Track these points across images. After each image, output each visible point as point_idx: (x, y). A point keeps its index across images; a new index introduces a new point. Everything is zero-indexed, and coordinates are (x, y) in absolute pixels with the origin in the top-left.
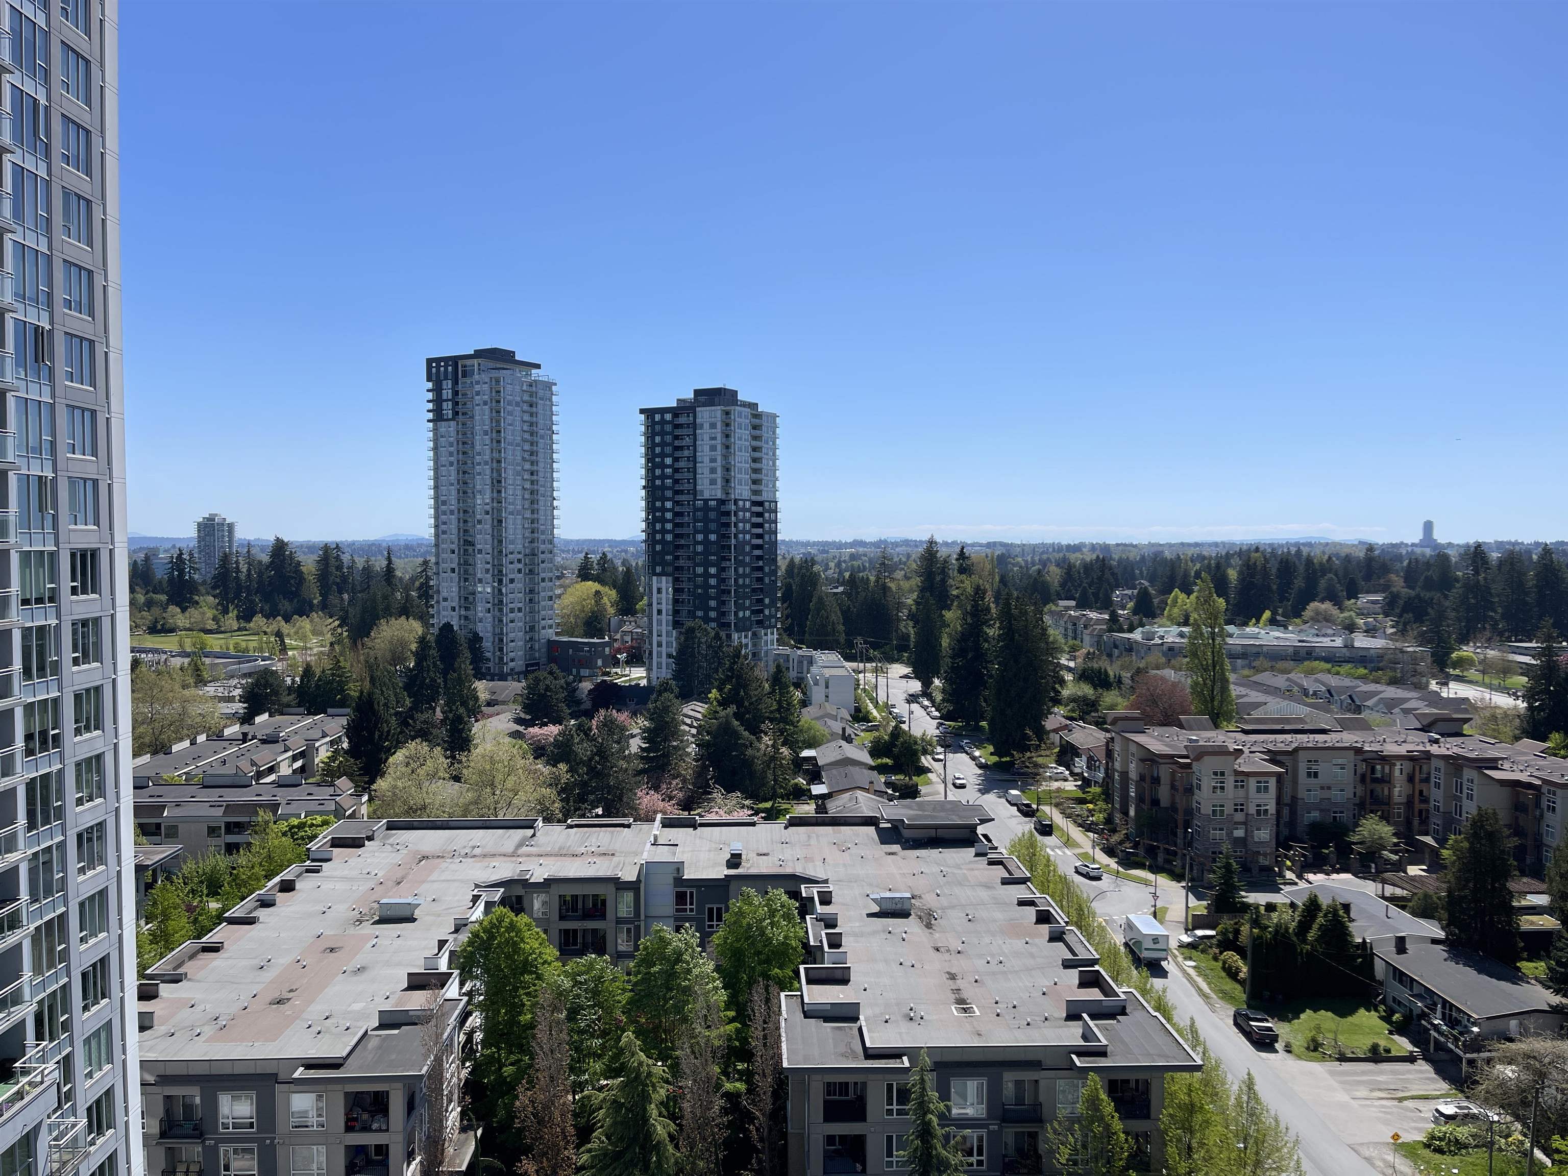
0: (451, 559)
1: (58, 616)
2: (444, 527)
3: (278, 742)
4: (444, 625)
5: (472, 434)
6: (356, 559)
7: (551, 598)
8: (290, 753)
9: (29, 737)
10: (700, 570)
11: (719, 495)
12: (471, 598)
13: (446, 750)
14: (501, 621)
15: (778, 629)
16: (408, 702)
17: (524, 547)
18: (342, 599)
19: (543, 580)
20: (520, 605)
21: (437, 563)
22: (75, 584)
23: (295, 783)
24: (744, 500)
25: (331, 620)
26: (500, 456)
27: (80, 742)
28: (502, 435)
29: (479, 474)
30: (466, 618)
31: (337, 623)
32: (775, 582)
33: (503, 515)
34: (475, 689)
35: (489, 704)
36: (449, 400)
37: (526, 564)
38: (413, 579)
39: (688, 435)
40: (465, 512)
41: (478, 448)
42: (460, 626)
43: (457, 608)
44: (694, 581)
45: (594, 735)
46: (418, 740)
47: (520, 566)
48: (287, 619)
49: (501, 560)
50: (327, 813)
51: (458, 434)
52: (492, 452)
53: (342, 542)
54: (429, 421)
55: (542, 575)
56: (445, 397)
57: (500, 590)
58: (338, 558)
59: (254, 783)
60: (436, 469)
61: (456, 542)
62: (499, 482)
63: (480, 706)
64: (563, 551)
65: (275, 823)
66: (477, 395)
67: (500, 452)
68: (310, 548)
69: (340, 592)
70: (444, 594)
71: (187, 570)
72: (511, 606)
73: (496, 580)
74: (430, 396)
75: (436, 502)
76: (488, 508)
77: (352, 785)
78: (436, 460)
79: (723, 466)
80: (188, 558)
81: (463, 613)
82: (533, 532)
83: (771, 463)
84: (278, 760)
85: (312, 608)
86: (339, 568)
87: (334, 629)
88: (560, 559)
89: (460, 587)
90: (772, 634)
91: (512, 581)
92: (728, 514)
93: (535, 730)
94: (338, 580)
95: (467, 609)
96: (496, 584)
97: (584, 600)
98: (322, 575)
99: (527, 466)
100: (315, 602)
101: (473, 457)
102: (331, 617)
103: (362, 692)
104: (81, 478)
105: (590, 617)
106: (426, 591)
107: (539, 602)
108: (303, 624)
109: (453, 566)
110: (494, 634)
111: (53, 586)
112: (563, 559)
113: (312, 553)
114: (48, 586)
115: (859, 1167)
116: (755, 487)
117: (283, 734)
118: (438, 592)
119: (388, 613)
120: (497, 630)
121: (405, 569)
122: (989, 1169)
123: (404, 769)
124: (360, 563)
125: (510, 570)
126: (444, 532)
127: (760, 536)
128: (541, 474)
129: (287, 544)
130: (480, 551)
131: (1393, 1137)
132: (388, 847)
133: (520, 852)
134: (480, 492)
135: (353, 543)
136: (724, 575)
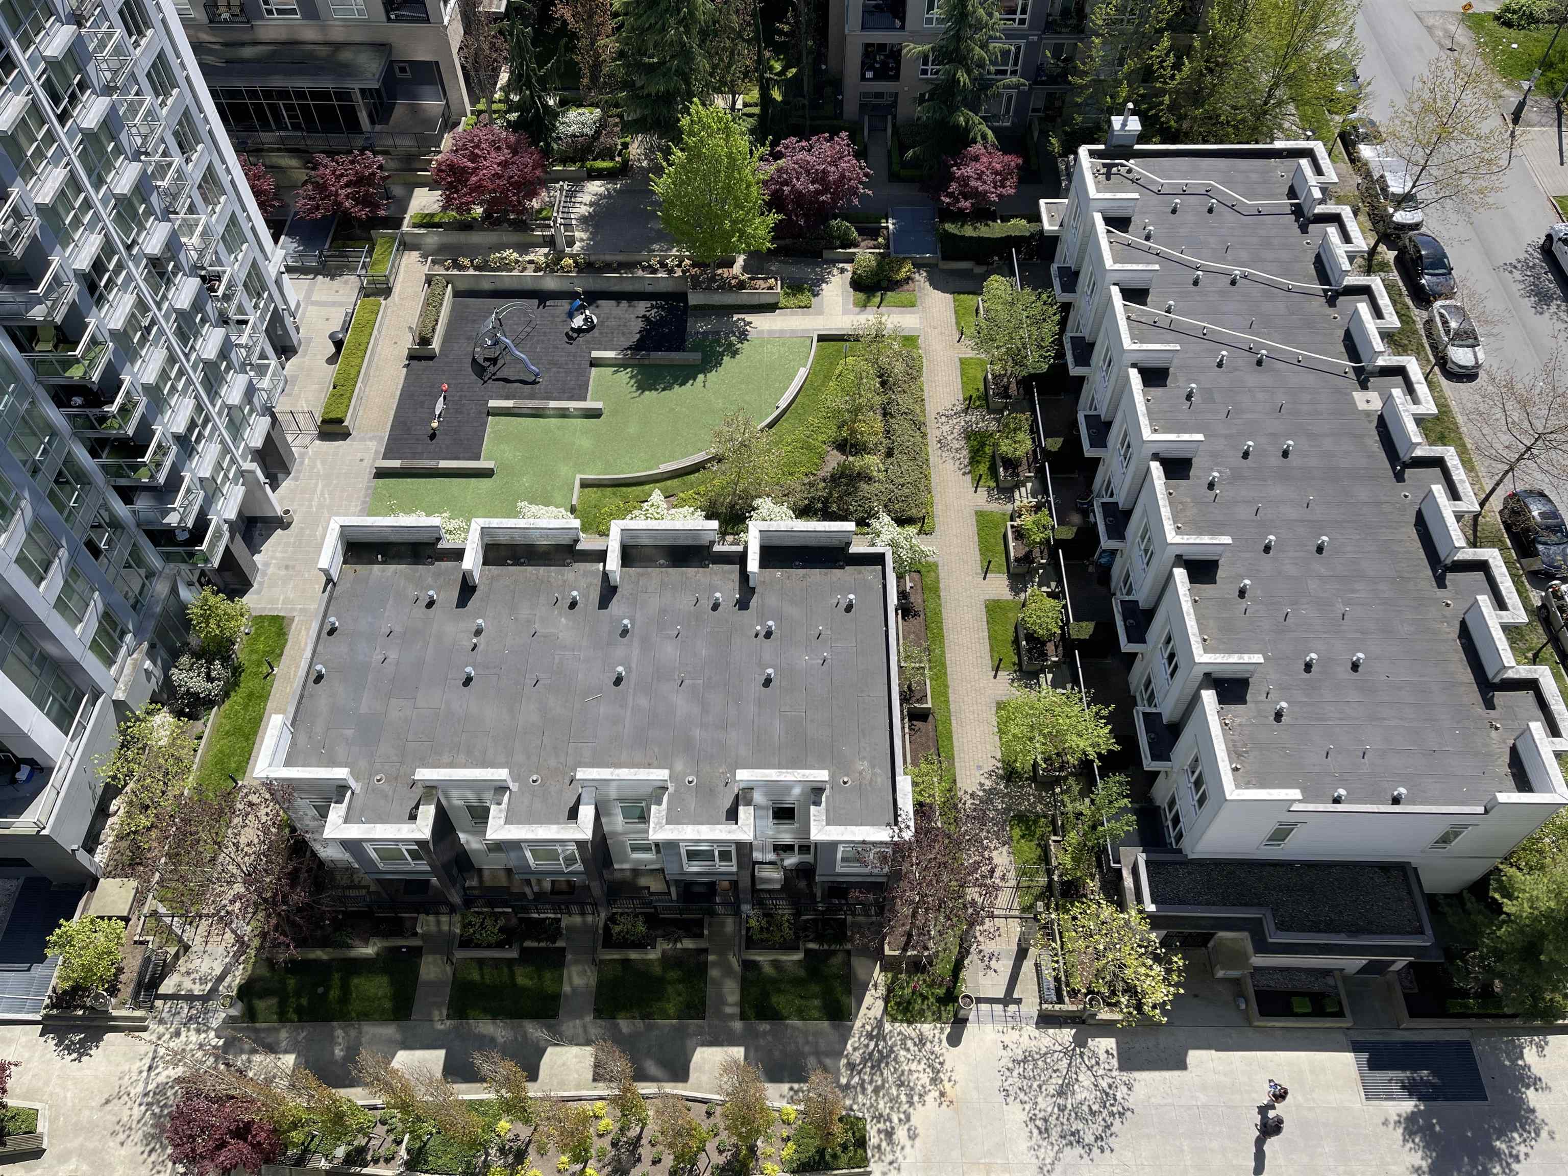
115: (898, 23)
122: (1031, 27)
131: (1464, 7)
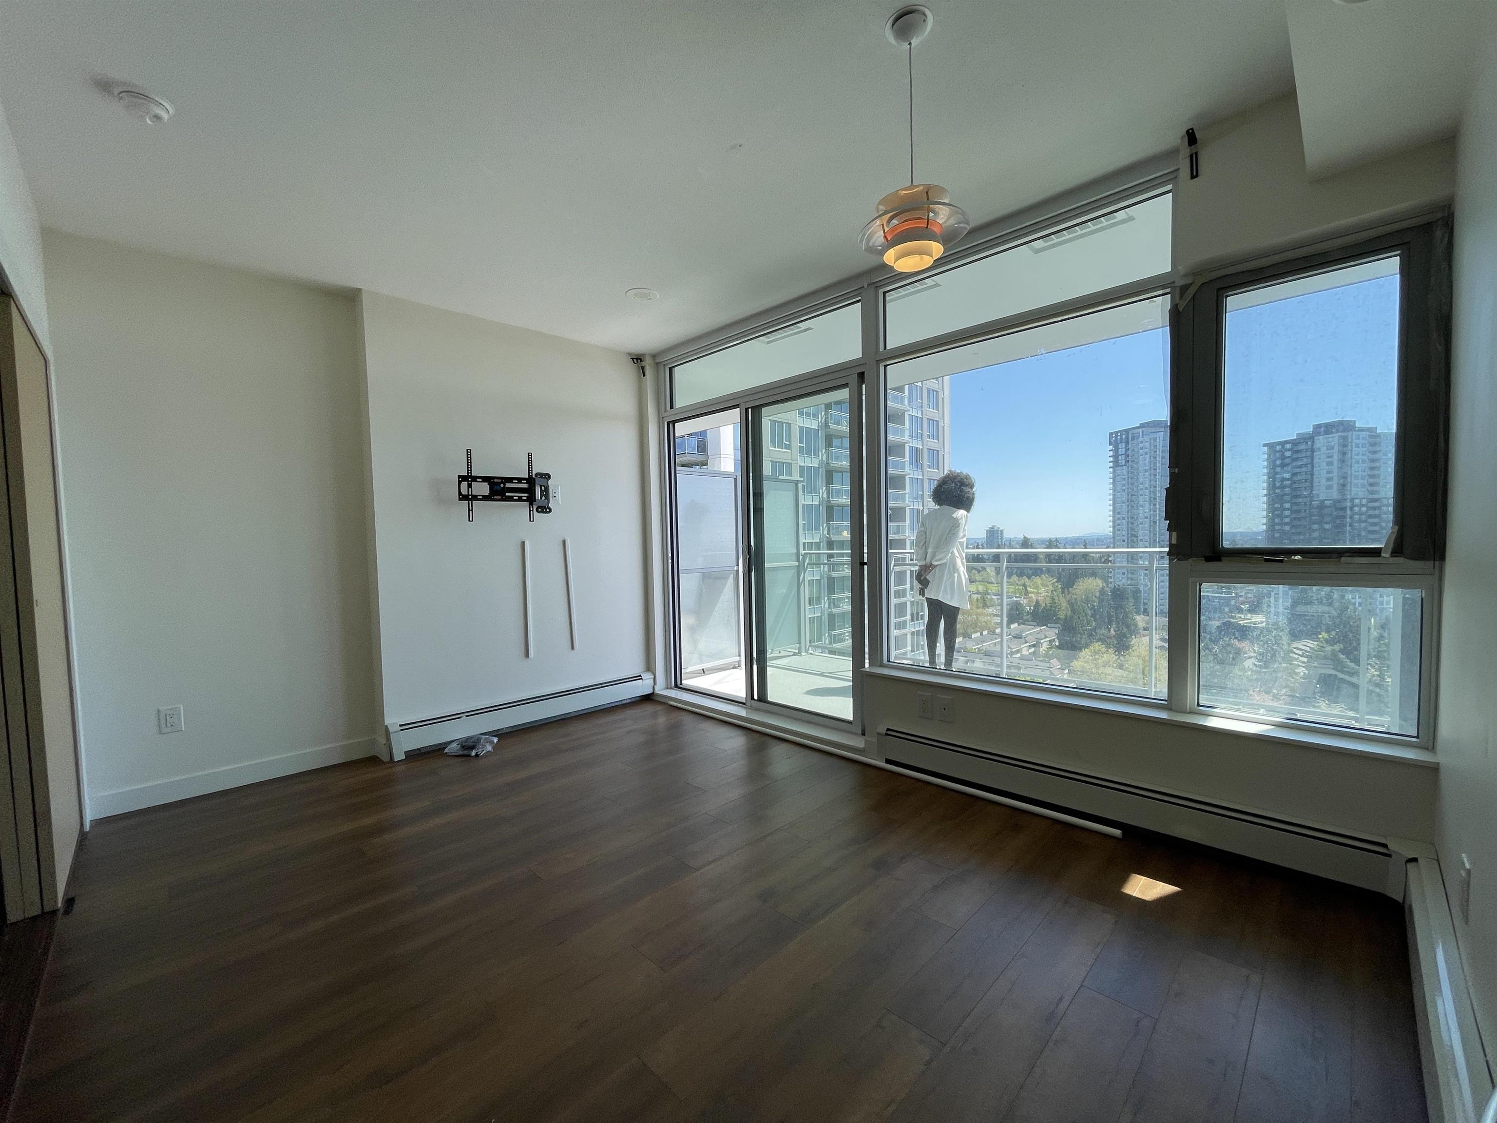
2: (1119, 527)
3: (1022, 638)
4: (1117, 583)
5: (1138, 472)
8: (1028, 644)
9: (912, 615)
11: (1335, 496)
13: (1116, 651)
16: (1094, 624)
24: (1361, 499)
25: (1052, 579)
26: (1156, 484)
29: (1142, 495)
30: (1132, 579)
31: (1055, 580)
33: (1157, 519)
34: (1135, 620)
35: (1144, 629)
36: (1123, 454)
38: (1100, 557)
39: (1306, 457)
40: (1132, 517)
41: (1141, 480)
42: (1127, 584)
43: (1126, 573)
46: (1100, 643)
48: (1029, 577)
51: (1128, 474)
52: (1150, 482)
53: (1060, 538)
54: (1110, 467)
56: (1120, 453)
60: (1114, 495)
61: (1126, 536)
62: (1155, 499)
63: (1138, 629)
66: (1141, 449)
67: (1156, 481)
68: (1042, 541)
74: (1112, 454)
75: (1114, 513)
76: (1146, 515)
78: (1114, 489)
79: (1339, 476)
81: (1129, 576)
84: (1022, 647)
85: (1042, 572)
87: (1054, 583)
89: (1128, 561)
92: (1344, 509)
94: (1057, 558)
95: (1132, 573)
100: (1044, 569)
101: (1138, 486)
102: (1052, 577)
103: (1066, 616)
108: (1037, 581)
113: (1044, 544)
116: (1371, 488)
117: (1025, 634)
119: (1084, 575)
123: (1090, 657)
126: (1119, 530)
129: (1029, 539)
130: (1141, 540)
134: (1142, 506)
135: (1066, 538)
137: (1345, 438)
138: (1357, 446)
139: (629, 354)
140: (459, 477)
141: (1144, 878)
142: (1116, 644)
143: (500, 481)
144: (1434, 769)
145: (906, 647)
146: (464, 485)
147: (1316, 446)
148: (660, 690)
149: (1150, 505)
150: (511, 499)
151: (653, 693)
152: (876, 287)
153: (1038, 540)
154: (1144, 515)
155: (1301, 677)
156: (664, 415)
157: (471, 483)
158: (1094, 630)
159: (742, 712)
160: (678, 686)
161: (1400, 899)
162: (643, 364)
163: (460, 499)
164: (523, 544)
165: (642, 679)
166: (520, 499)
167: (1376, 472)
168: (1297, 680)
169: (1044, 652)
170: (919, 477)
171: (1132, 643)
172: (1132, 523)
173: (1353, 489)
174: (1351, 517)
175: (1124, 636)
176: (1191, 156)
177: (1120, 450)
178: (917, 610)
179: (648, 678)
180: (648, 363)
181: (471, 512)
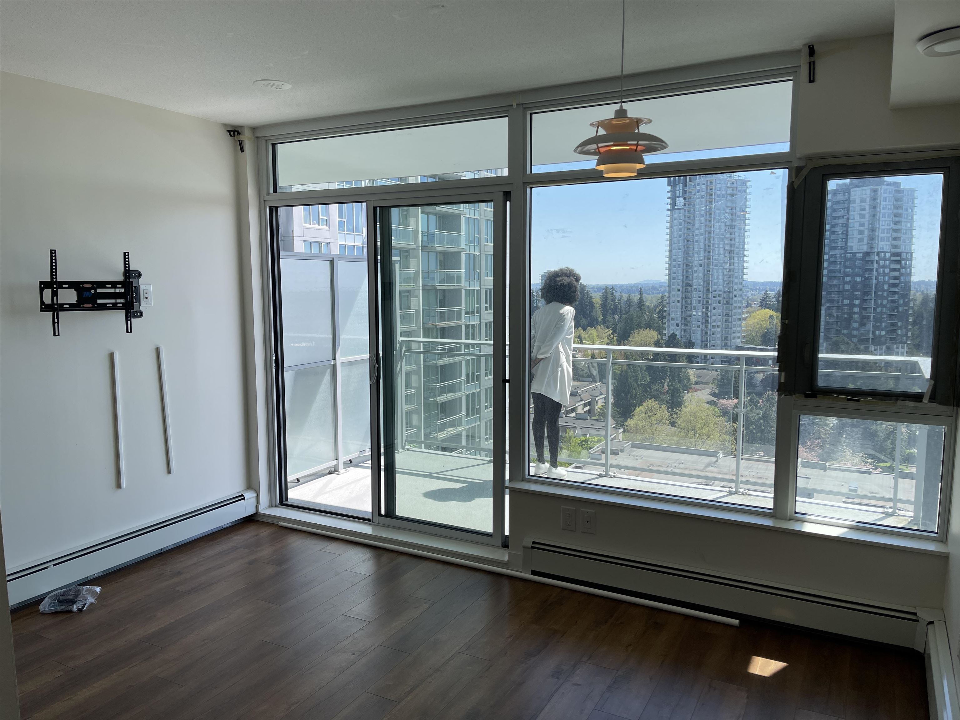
0: (677, 295)
1: (480, 321)
2: (674, 275)
3: (577, 395)
4: (672, 335)
5: (694, 217)
6: (624, 295)
7: (739, 320)
8: (583, 402)
9: (467, 375)
10: (847, 302)
11: (865, 248)
12: (688, 318)
13: (668, 408)
14: (706, 333)
15: (908, 344)
16: (648, 379)
17: (723, 286)
18: (614, 318)
19: (735, 308)
20: (719, 323)
21: (669, 297)
22: (487, 305)
23: (584, 418)
24: (885, 252)
25: (608, 330)
26: (711, 230)
27: (487, 380)
28: (713, 216)
29: (697, 241)
30: (685, 331)
31: (611, 332)
32: (907, 311)
33: (711, 267)
34: (688, 373)
35: (697, 383)
36: (681, 197)
37: (724, 298)
38: (656, 307)
39: (843, 209)
40: (687, 265)
41: (697, 225)
42: (681, 335)
43: (680, 325)
44: (842, 310)
45: (760, 406)
46: (653, 400)
47: (720, 299)
48: (584, 330)
49: (707, 295)
50: (601, 436)
51: (685, 218)
52: (706, 228)
53: (616, 285)
54: (668, 210)
55: (735, 305)
56: (678, 195)
57: (707, 314)
58: (612, 294)
59: (564, 416)
60: (671, 240)
61: (681, 284)
62: (709, 246)
63: (690, 384)
64: (752, 289)
65: (574, 437)
66: (698, 192)
67: (711, 227)
68: (598, 289)
69: (613, 314)
70: (673, 316)
71: (535, 301)
72: (714, 324)
73: (704, 307)
74: (669, 195)
75: (670, 260)
76: (701, 262)
77: (615, 422)
78: (671, 234)
79: (869, 229)
80: (536, 294)
81: (683, 327)
82: (729, 277)
83: (909, 225)
84: (577, 405)
85: (598, 323)
86: (613, 300)
87: (609, 335)
88: (750, 295)
89: (682, 312)
90: (903, 348)
91: (714, 308)
92: (872, 262)
93: (724, 401)
94: (612, 307)
95: (686, 325)
96: (704, 310)
97: (762, 321)
98: (602, 304)
99: (728, 235)
100: (599, 319)
101: (694, 231)
102: (608, 328)
103: (622, 371)
104: (490, 254)
105: (766, 333)
106: (662, 314)
107: (731, 322)
108: (592, 332)
109: (678, 299)
110: (702, 341)
111: (478, 306)
112: (752, 294)
113: (600, 292)
114: (476, 306)
116: (894, 243)
117: (580, 391)
118: (669, 314)
119: (639, 326)
120: (704, 339)
121: (651, 301)
123: (644, 415)
124: (625, 297)
125: (713, 302)
126: (674, 278)
127: (896, 278)
128: (737, 240)
129: (585, 287)
130: (695, 289)
132: (631, 457)
133: (707, 469)
134: (697, 253)
135: (622, 286)
136: (865, 305)
137: (875, 191)
138: (885, 200)
139: (225, 125)
140: (41, 283)
141: (761, 658)
142: (670, 400)
143: (90, 286)
144: (945, 558)
145: (461, 412)
146: (47, 292)
147: (852, 198)
148: (264, 509)
149: (705, 253)
150: (103, 307)
151: (257, 513)
152: (524, 108)
153: (594, 288)
154: (698, 263)
155: (831, 429)
156: (266, 198)
157: (57, 291)
158: (649, 385)
159: (366, 529)
160: (283, 502)
161: (923, 652)
162: (242, 137)
163: (42, 310)
164: (112, 356)
165: (244, 499)
166: (115, 307)
167: (898, 227)
168: (827, 430)
169: (599, 410)
170: (476, 217)
171: (684, 399)
172: (687, 272)
173: (880, 243)
174: (877, 270)
175: (678, 391)
176: (810, 63)
177: (678, 192)
178: (472, 370)
179: (250, 495)
180: (247, 137)
181: (56, 324)
